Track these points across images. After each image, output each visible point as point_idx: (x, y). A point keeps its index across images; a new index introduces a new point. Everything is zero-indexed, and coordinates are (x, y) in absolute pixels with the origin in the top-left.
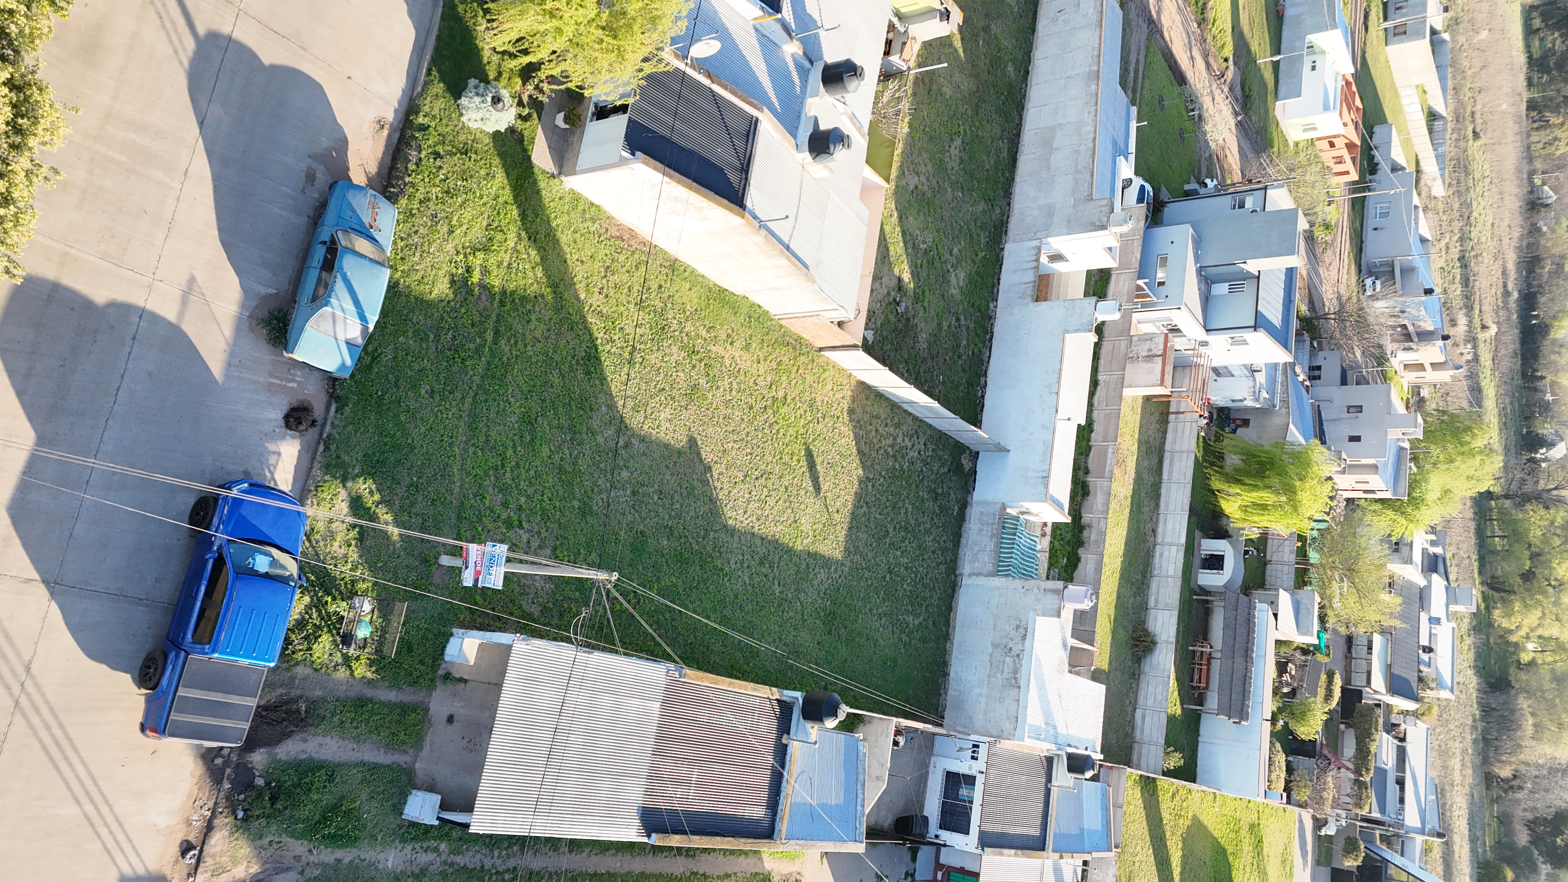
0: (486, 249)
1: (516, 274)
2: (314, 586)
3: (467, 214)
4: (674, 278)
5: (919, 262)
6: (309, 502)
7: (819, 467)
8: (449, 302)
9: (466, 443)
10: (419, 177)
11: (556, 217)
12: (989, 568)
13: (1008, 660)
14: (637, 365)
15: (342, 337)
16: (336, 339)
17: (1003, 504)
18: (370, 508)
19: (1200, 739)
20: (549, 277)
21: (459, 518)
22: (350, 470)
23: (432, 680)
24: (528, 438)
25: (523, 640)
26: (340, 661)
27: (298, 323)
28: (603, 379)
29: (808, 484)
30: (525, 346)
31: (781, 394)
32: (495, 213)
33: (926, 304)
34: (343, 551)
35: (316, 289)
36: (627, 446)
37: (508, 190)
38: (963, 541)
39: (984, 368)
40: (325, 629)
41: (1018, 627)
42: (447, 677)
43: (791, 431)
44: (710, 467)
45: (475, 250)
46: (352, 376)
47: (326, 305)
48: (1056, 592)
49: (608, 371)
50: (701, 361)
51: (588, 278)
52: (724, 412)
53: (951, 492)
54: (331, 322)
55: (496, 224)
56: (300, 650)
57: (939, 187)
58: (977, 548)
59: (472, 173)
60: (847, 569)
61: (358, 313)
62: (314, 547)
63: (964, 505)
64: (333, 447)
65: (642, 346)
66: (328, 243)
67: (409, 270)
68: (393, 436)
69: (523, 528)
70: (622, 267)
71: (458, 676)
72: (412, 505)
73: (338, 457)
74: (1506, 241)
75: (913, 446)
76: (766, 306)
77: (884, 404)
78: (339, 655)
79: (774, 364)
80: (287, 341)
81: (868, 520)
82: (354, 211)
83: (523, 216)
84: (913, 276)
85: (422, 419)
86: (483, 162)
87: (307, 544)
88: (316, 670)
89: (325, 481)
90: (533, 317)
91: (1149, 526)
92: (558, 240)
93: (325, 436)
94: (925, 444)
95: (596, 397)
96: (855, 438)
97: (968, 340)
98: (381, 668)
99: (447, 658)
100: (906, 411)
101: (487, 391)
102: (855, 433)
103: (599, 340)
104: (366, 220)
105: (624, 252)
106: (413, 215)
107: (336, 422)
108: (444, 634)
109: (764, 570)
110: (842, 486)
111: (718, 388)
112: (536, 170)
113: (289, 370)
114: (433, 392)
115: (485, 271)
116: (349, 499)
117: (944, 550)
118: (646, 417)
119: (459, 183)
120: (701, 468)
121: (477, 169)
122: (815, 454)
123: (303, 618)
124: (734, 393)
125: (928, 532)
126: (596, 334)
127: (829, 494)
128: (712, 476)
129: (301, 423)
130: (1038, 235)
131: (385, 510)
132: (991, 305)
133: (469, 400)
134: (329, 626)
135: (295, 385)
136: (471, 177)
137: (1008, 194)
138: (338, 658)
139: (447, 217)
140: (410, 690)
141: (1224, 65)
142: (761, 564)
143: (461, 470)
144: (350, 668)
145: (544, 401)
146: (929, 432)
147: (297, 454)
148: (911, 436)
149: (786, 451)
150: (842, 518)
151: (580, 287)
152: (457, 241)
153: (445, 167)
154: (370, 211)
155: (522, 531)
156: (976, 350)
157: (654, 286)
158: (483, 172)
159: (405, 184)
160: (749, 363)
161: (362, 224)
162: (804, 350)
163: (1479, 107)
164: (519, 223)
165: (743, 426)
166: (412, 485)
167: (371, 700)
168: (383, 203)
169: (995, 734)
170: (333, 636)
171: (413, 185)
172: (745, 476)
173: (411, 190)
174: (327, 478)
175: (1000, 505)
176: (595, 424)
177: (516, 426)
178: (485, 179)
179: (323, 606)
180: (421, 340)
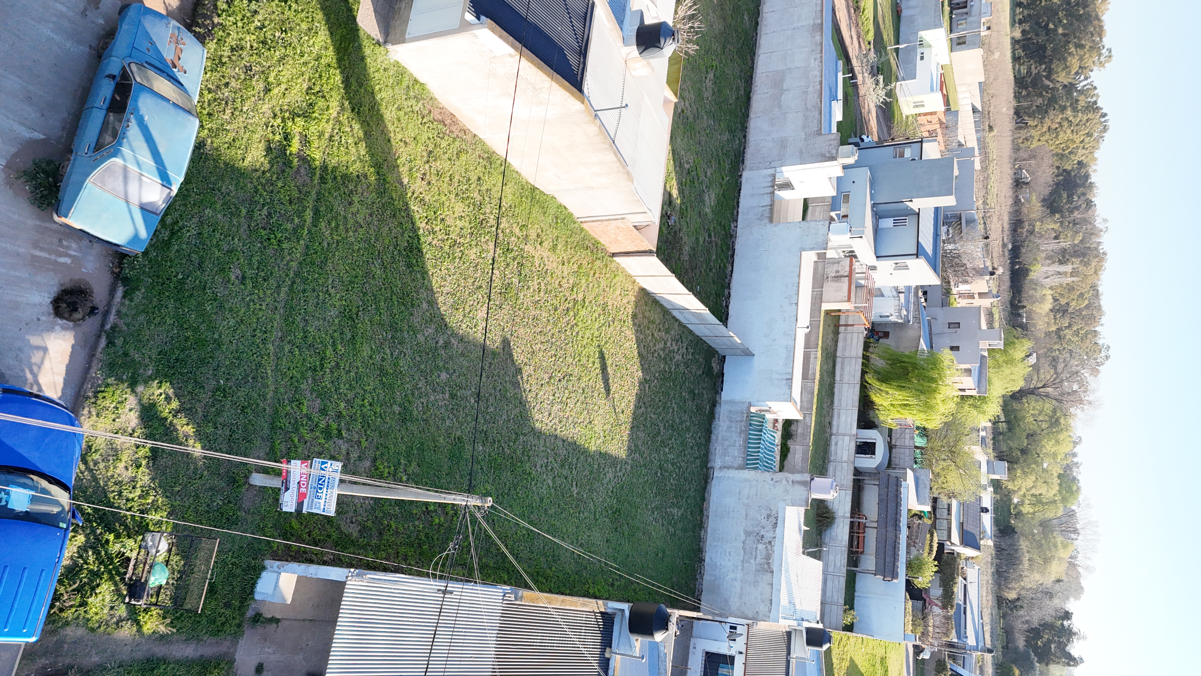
0: (306, 115)
1: (338, 148)
2: (90, 521)
3: (287, 72)
4: (492, 171)
5: (684, 180)
6: (86, 412)
7: (609, 369)
8: (264, 172)
9: (282, 339)
10: (231, 19)
11: (380, 90)
12: (740, 461)
13: (761, 547)
14: (457, 260)
15: (134, 199)
16: (127, 202)
17: (750, 403)
18: (166, 419)
19: (856, 594)
20: (372, 155)
21: (273, 428)
22: (141, 371)
23: (239, 626)
24: (349, 335)
25: (358, 575)
26: (124, 614)
27: (74, 178)
28: (424, 273)
29: (600, 385)
30: (347, 231)
31: (580, 297)
32: (317, 75)
33: (688, 220)
34: (130, 473)
35: (101, 134)
36: (447, 345)
37: (331, 52)
38: (713, 437)
39: (727, 281)
40: (105, 576)
41: (769, 516)
42: (257, 619)
43: (588, 334)
44: (520, 369)
45: (294, 115)
46: (145, 253)
47: (115, 156)
48: (804, 483)
49: (429, 265)
50: (514, 259)
51: (410, 161)
52: (533, 313)
53: (705, 393)
54: (121, 178)
55: (317, 89)
56: (71, 606)
57: (698, 114)
58: (726, 443)
59: (293, 25)
60: (629, 467)
61: (158, 169)
62: (91, 471)
63: (714, 404)
64: (119, 342)
65: (462, 240)
66: (118, 79)
67: (218, 129)
68: (196, 330)
69: (342, 438)
70: (444, 153)
71: (269, 616)
72: (218, 413)
73: (126, 354)
74: (1003, 207)
75: (678, 350)
76: (571, 209)
77: (659, 310)
78: (123, 607)
79: (576, 266)
80: (59, 202)
81: (646, 419)
82: (152, 43)
83: (346, 82)
84: (679, 193)
85: (231, 310)
86: (303, 15)
87: (83, 467)
88: (92, 630)
89: (107, 385)
90: (356, 199)
91: (827, 420)
92: (382, 116)
93: (108, 327)
94: (687, 349)
95: (417, 292)
96: (637, 340)
97: (717, 254)
98: (177, 618)
99: (257, 597)
100: (674, 317)
101: (305, 281)
102: (637, 337)
103: (421, 230)
104: (168, 55)
105: (446, 137)
106: (224, 64)
107: (124, 310)
108: (254, 568)
109: (564, 472)
110: (626, 388)
111: (528, 288)
112: (361, 33)
113: (60, 241)
114: (244, 278)
115: (305, 141)
116: (138, 407)
117: (699, 445)
118: (464, 316)
119: (277, 34)
120: (513, 369)
121: (298, 21)
122: (607, 356)
123: (75, 564)
124: (542, 294)
125: (688, 429)
126: (418, 223)
127: (616, 395)
128: (522, 378)
129: (75, 310)
130: (773, 165)
131: (184, 421)
132: (732, 226)
133: (284, 290)
134: (110, 572)
135: (68, 260)
136: (291, 29)
137: (744, 129)
138: (122, 611)
139: (263, 72)
140: (213, 640)
141: (868, 47)
142: (562, 466)
143: (276, 370)
144: (137, 622)
145: (365, 294)
146: (690, 338)
147: (70, 349)
148: (677, 341)
149: (584, 353)
150: (626, 418)
151: (404, 170)
152: (274, 102)
153: (261, 12)
154: (173, 46)
155: (341, 442)
156: (722, 265)
157: (474, 178)
158: (304, 26)
159: (214, 26)
160: (555, 265)
161: (162, 60)
162: (600, 255)
163: (992, 108)
164: (342, 90)
165: (549, 327)
166: (218, 389)
167: (164, 660)
168: (188, 38)
169: (750, 615)
170: (116, 584)
171: (223, 27)
172: (550, 378)
173: (221, 33)
174: (110, 381)
175: (747, 404)
176: (416, 320)
177: (336, 321)
178: (306, 35)
179: (103, 546)
180: (232, 214)
